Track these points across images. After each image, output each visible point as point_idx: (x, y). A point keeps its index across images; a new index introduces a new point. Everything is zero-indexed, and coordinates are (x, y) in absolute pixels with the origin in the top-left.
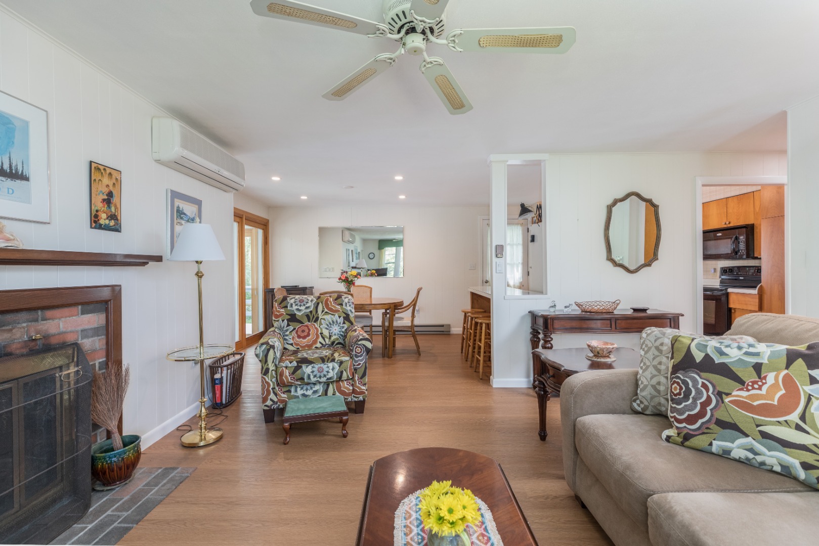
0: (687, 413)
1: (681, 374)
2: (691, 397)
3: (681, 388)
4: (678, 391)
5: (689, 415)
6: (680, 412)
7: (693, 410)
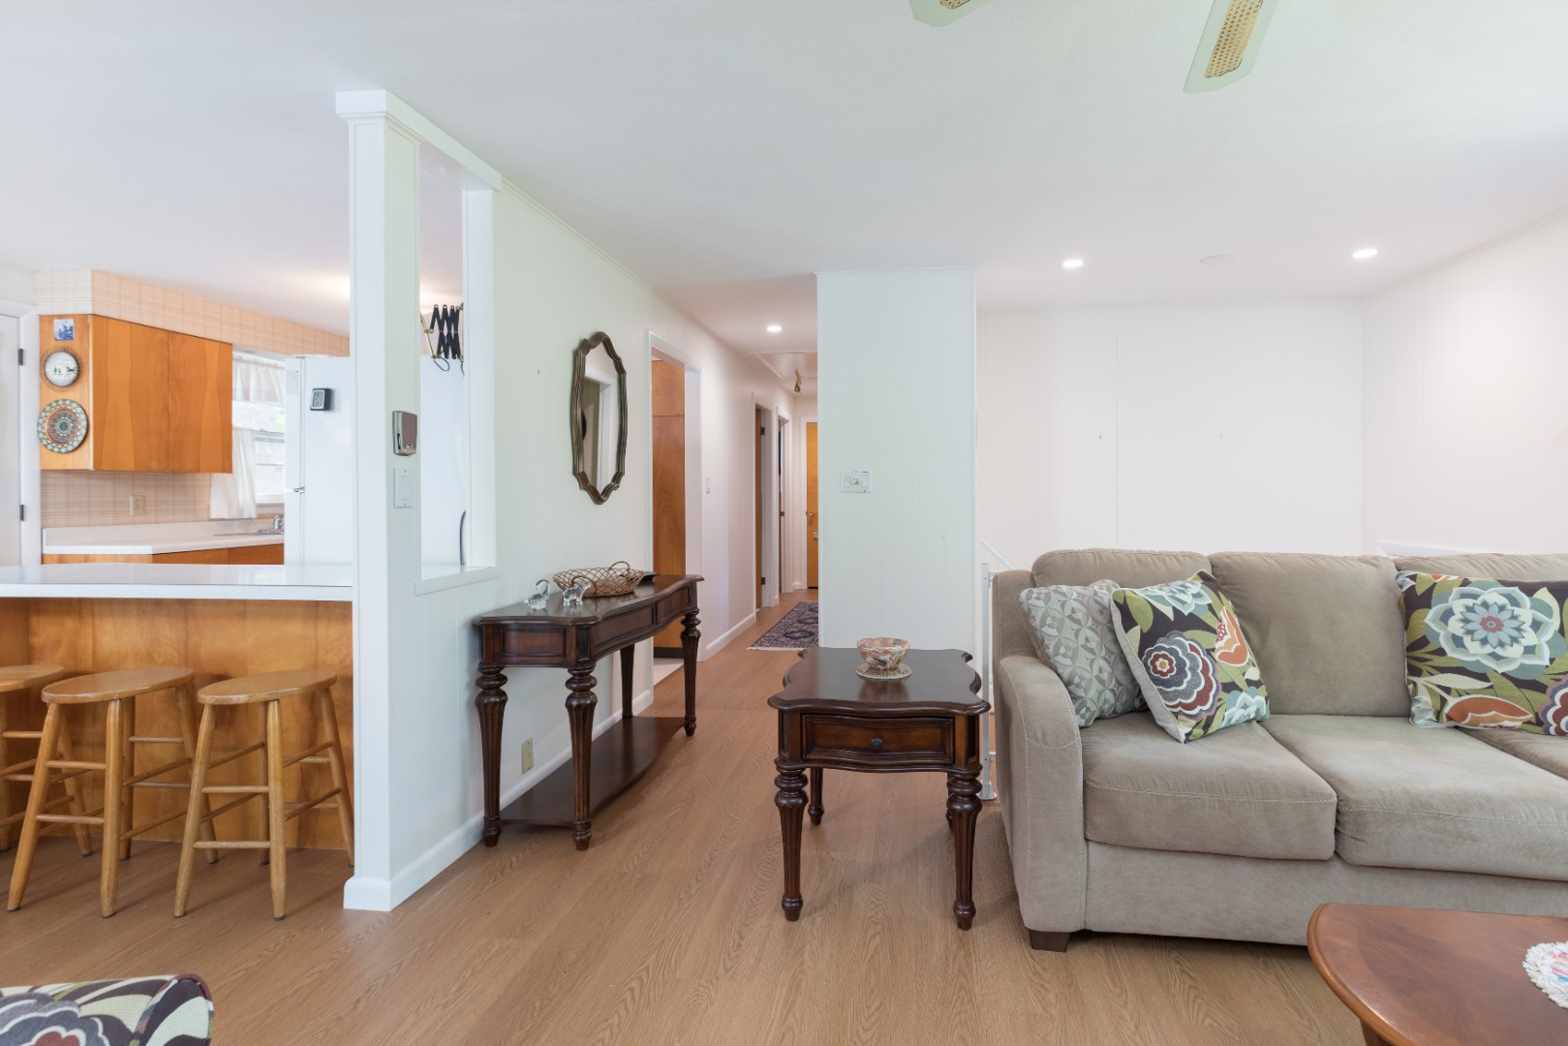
0: (1196, 691)
1: (1162, 642)
2: (1187, 669)
3: (1171, 662)
4: (1168, 667)
5: (1198, 693)
6: (1186, 694)
7: (1198, 685)
